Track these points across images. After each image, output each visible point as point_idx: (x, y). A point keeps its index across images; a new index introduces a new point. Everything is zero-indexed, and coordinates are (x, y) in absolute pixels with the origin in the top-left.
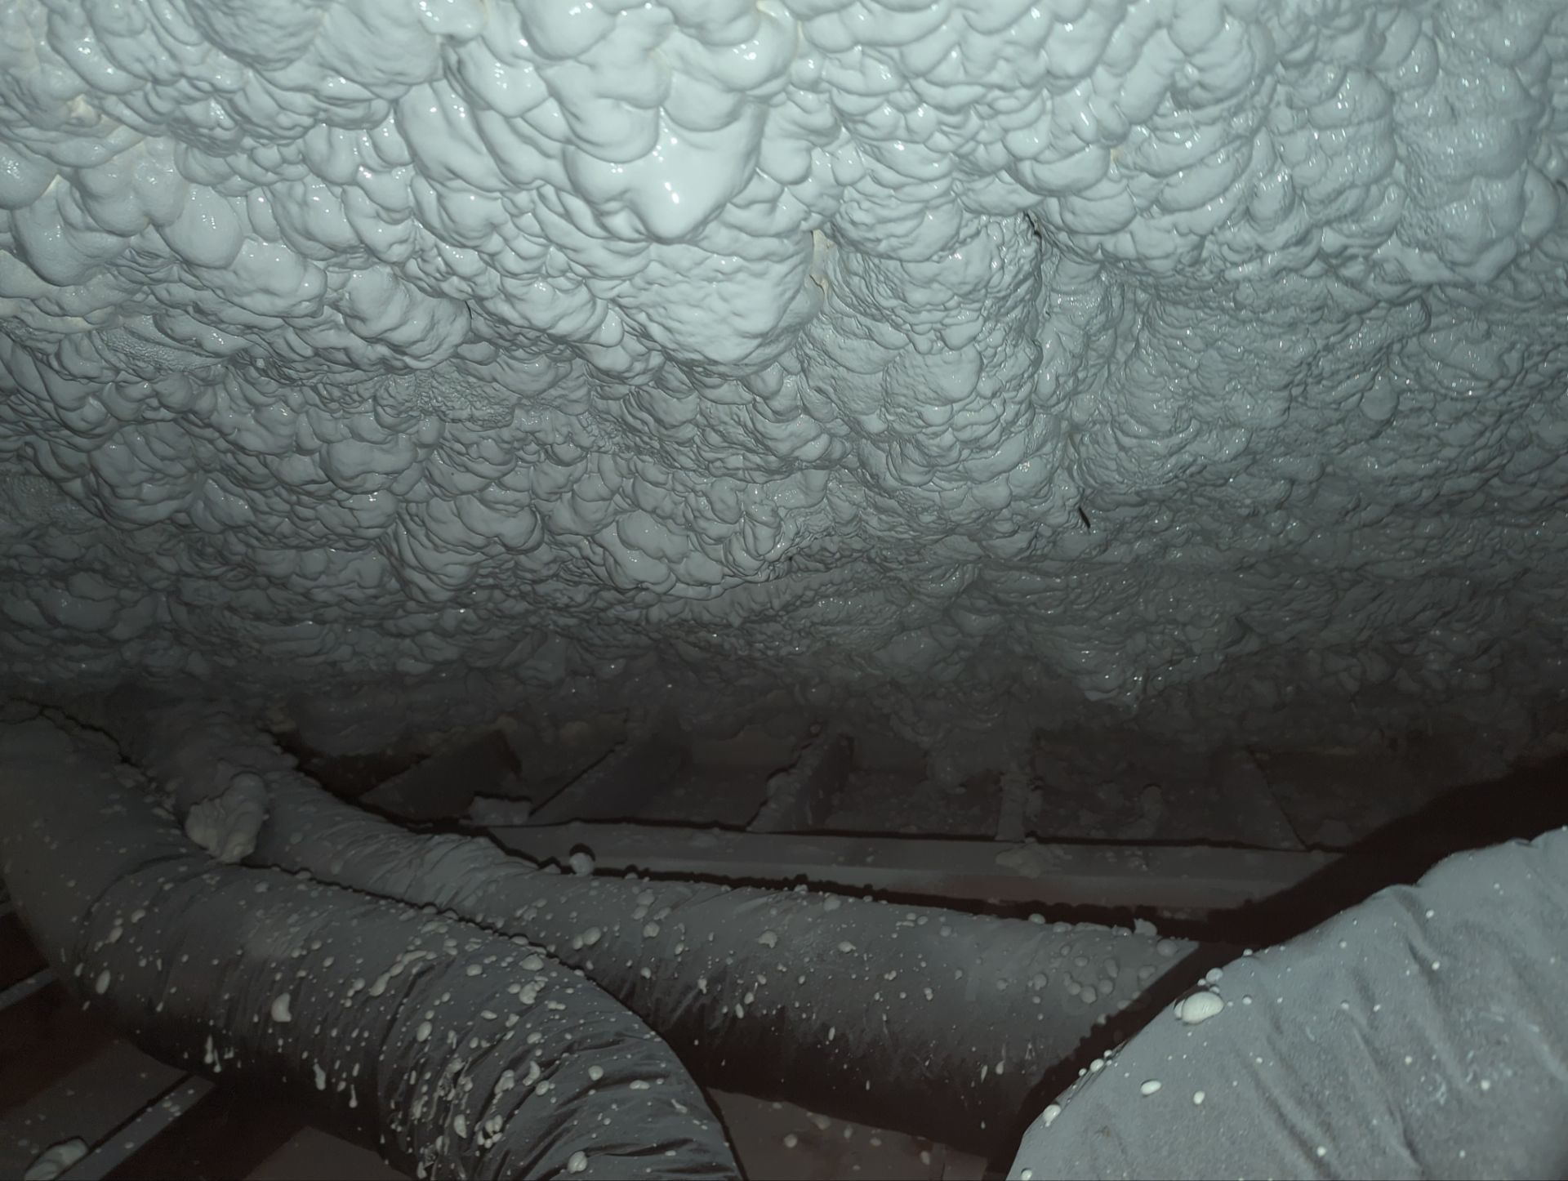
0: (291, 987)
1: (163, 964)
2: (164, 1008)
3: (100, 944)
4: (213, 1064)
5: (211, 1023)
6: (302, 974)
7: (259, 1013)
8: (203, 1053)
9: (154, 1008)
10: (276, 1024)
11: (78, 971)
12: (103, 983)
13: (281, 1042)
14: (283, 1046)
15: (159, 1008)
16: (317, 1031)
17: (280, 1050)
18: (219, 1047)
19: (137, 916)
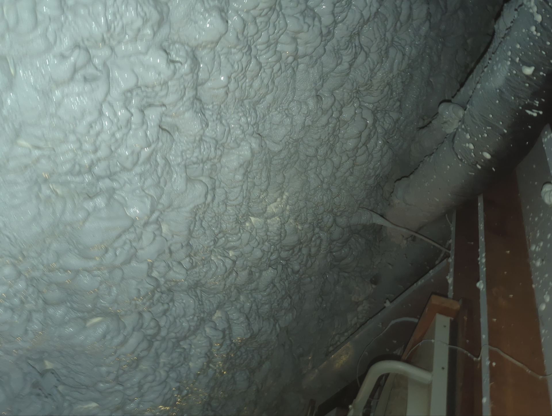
0: (521, 65)
1: (489, 126)
2: (506, 130)
3: (473, 154)
4: (538, 114)
5: (521, 108)
6: (517, 60)
7: (525, 83)
8: (532, 116)
9: (504, 133)
10: (533, 74)
11: (479, 167)
12: (488, 156)
13: (541, 73)
14: (544, 73)
15: (506, 131)
16: (544, 53)
17: (545, 75)
18: (531, 107)
19: (468, 136)
